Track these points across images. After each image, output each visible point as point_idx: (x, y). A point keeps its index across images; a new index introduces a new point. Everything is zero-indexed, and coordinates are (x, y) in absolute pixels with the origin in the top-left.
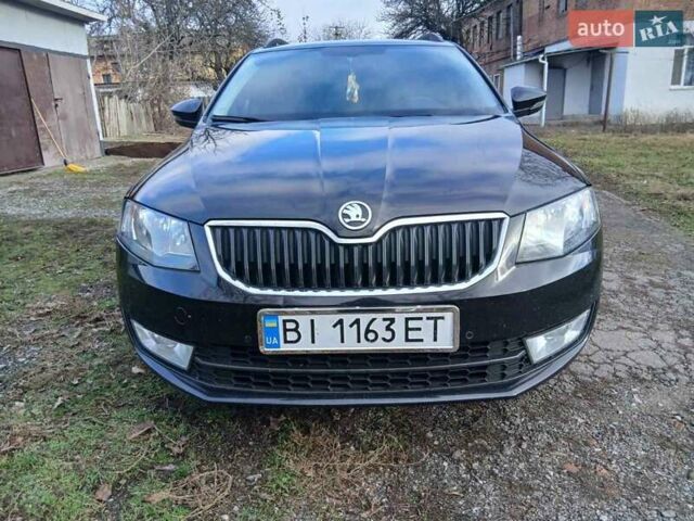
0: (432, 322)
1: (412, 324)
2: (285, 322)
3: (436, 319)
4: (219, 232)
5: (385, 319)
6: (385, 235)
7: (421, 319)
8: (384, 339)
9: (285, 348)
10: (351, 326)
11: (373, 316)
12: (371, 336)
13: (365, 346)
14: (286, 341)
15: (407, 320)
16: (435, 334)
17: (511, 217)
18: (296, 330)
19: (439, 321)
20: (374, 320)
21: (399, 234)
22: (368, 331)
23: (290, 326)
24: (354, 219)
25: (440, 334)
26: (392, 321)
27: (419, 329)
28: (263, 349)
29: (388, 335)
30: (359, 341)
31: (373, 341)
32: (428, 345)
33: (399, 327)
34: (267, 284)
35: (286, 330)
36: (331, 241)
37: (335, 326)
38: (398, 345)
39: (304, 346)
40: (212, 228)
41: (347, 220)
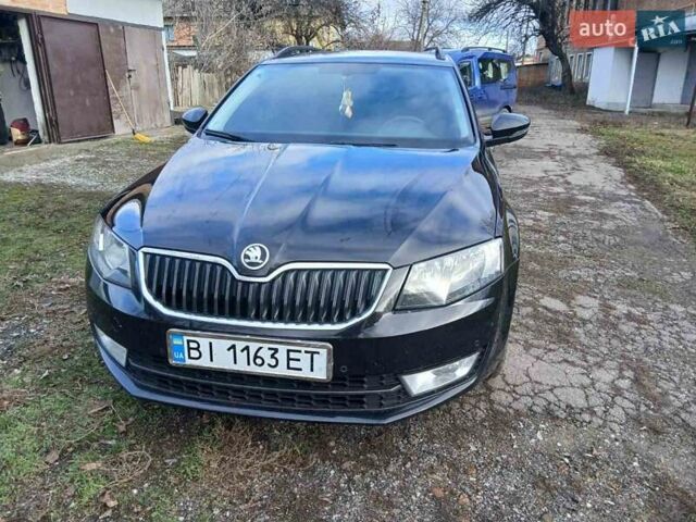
0: (309, 355)
1: (292, 355)
2: (189, 341)
3: (313, 353)
4: (148, 256)
5: (270, 349)
6: (278, 276)
7: (300, 351)
8: (269, 365)
9: (189, 362)
10: (242, 351)
11: (261, 345)
12: (259, 361)
13: (253, 369)
14: (190, 358)
15: (289, 351)
16: (312, 365)
17: (394, 268)
18: (197, 349)
19: (315, 356)
20: (261, 348)
21: (291, 277)
22: (256, 357)
23: (193, 345)
24: (253, 260)
25: (316, 366)
26: (276, 351)
27: (299, 360)
28: (172, 362)
29: (273, 362)
30: (249, 364)
31: (261, 365)
32: (305, 374)
33: (282, 356)
34: (178, 308)
35: (189, 349)
36: (233, 277)
37: (229, 349)
38: (281, 371)
39: (205, 362)
40: (145, 254)
41: (247, 261)
